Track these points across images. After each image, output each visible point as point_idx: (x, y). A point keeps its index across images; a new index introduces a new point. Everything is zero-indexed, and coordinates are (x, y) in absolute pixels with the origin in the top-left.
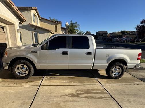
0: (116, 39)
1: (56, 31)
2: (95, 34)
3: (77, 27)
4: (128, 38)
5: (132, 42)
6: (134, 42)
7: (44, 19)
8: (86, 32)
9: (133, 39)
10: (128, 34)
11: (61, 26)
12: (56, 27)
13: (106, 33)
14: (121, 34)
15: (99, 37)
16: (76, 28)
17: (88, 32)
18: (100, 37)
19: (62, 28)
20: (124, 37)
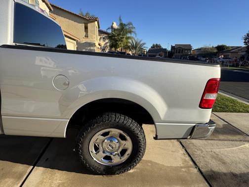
0: (204, 59)
3: (130, 32)
4: (227, 58)
5: (233, 66)
6: (237, 66)
8: (154, 45)
9: (236, 61)
10: (229, 51)
11: (99, 28)
12: (86, 28)
13: (189, 47)
14: (216, 51)
15: (175, 54)
16: (129, 35)
17: (157, 45)
19: (101, 32)
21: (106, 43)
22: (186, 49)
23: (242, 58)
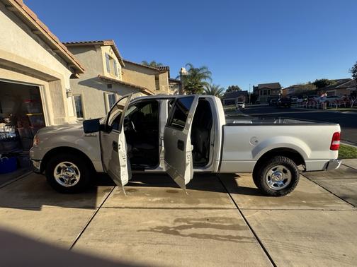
0: (301, 100)
1: (158, 88)
2: (251, 91)
3: (205, 77)
4: (332, 97)
7: (131, 63)
8: (229, 87)
9: (345, 99)
10: (333, 87)
11: (169, 77)
12: (157, 79)
13: (277, 87)
14: (315, 88)
15: (260, 97)
16: (203, 81)
17: (233, 87)
18: (263, 96)
19: (171, 81)
20: (323, 96)
21: (176, 92)
22: (274, 89)
23: (353, 94)
